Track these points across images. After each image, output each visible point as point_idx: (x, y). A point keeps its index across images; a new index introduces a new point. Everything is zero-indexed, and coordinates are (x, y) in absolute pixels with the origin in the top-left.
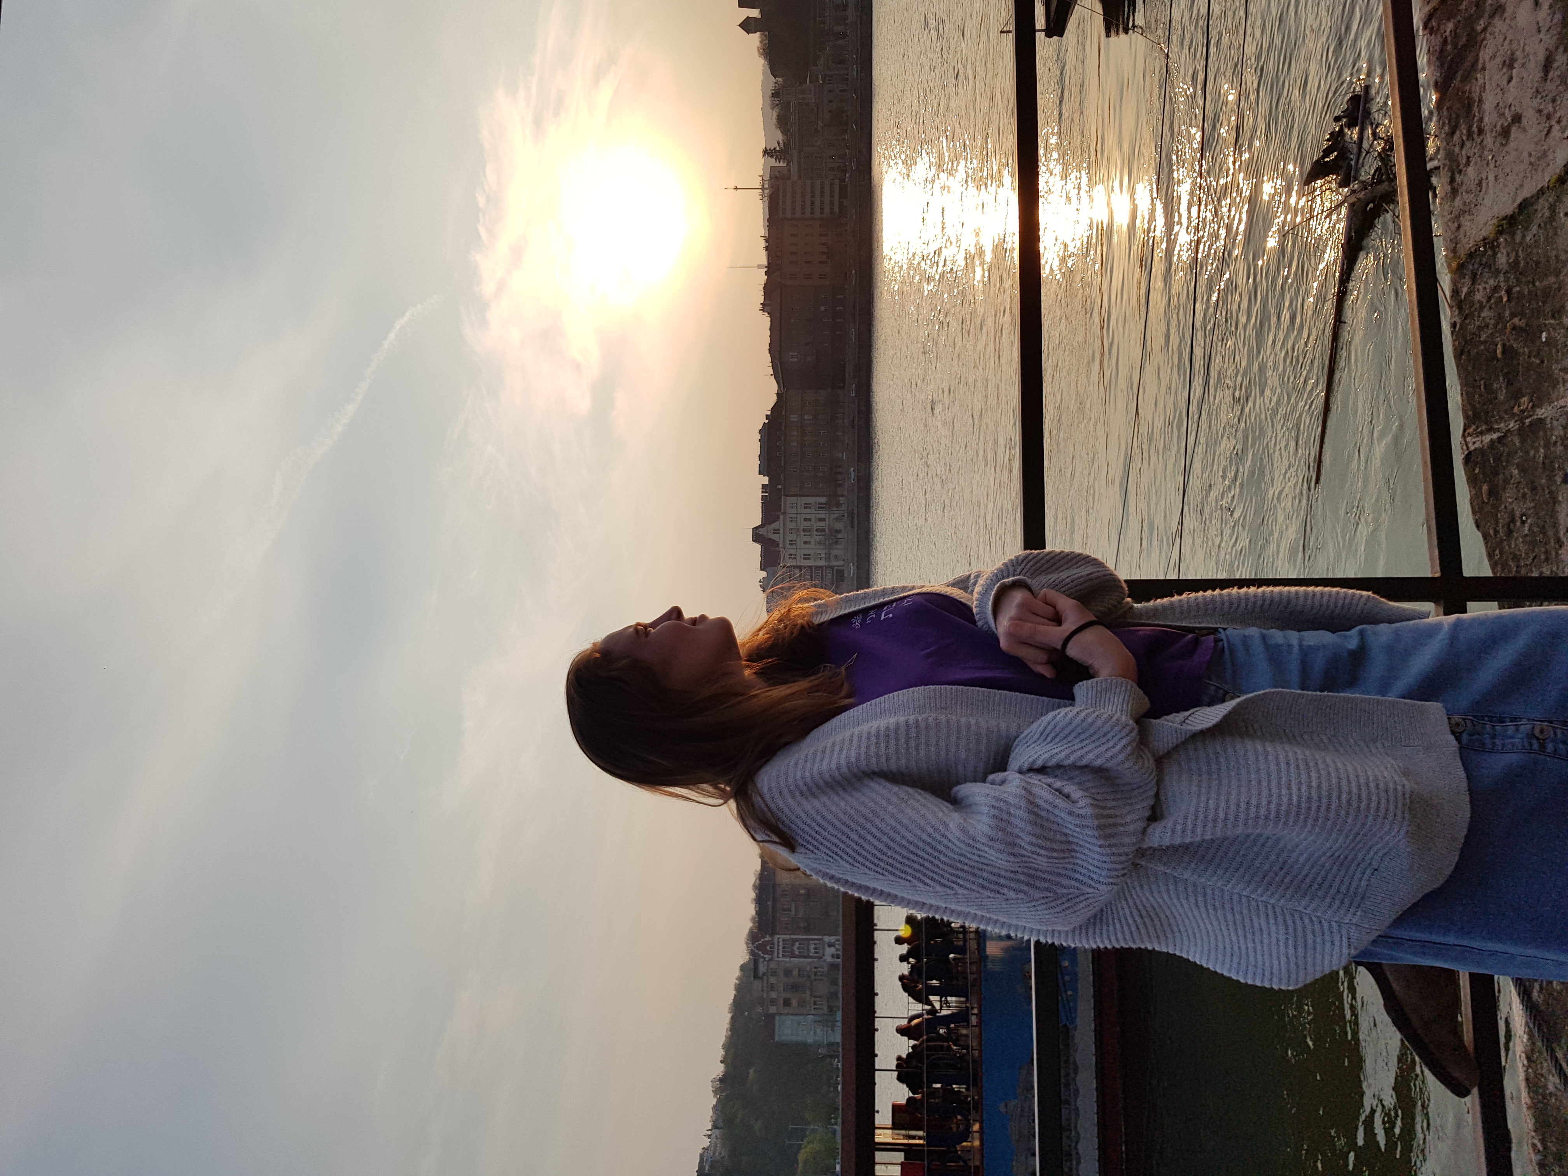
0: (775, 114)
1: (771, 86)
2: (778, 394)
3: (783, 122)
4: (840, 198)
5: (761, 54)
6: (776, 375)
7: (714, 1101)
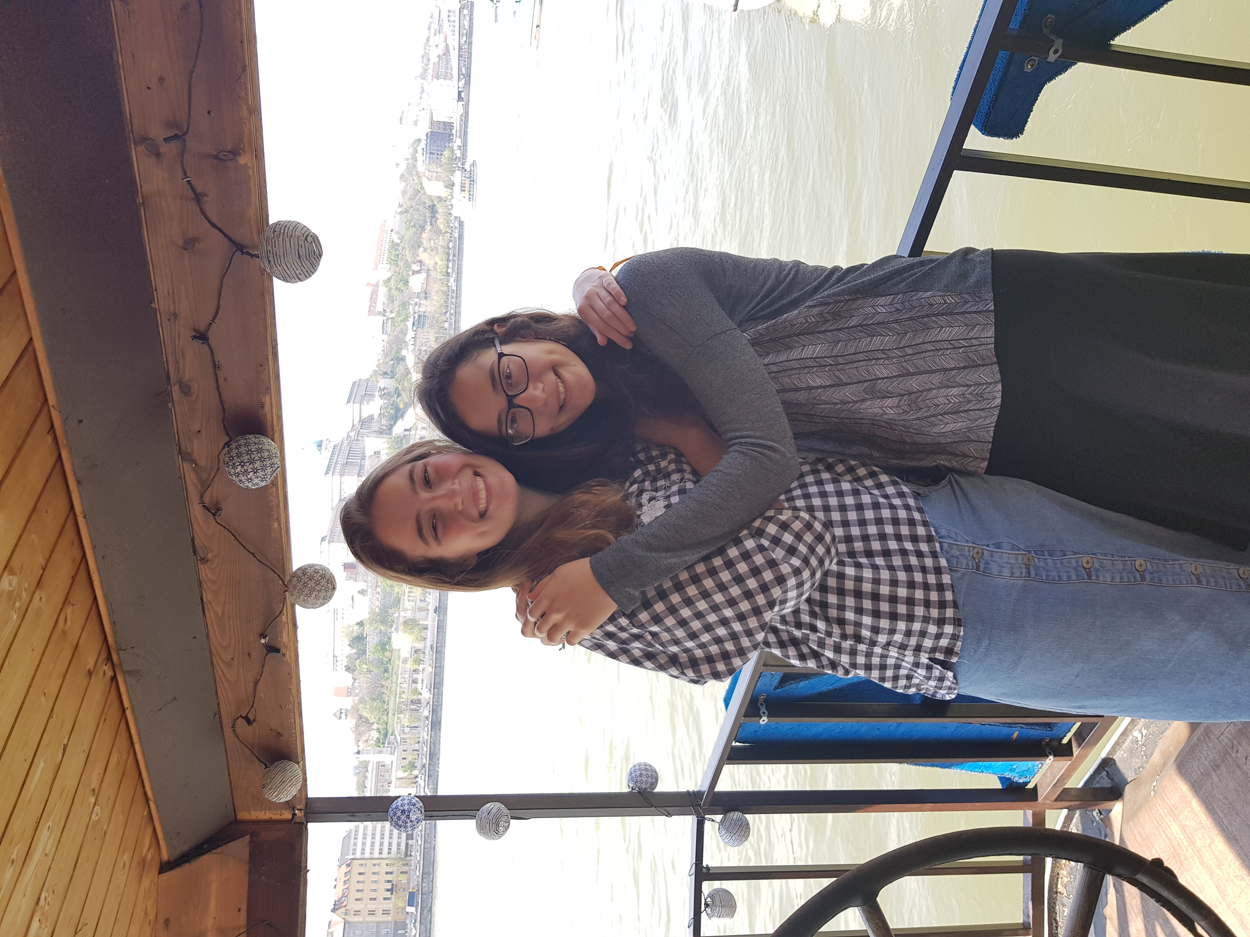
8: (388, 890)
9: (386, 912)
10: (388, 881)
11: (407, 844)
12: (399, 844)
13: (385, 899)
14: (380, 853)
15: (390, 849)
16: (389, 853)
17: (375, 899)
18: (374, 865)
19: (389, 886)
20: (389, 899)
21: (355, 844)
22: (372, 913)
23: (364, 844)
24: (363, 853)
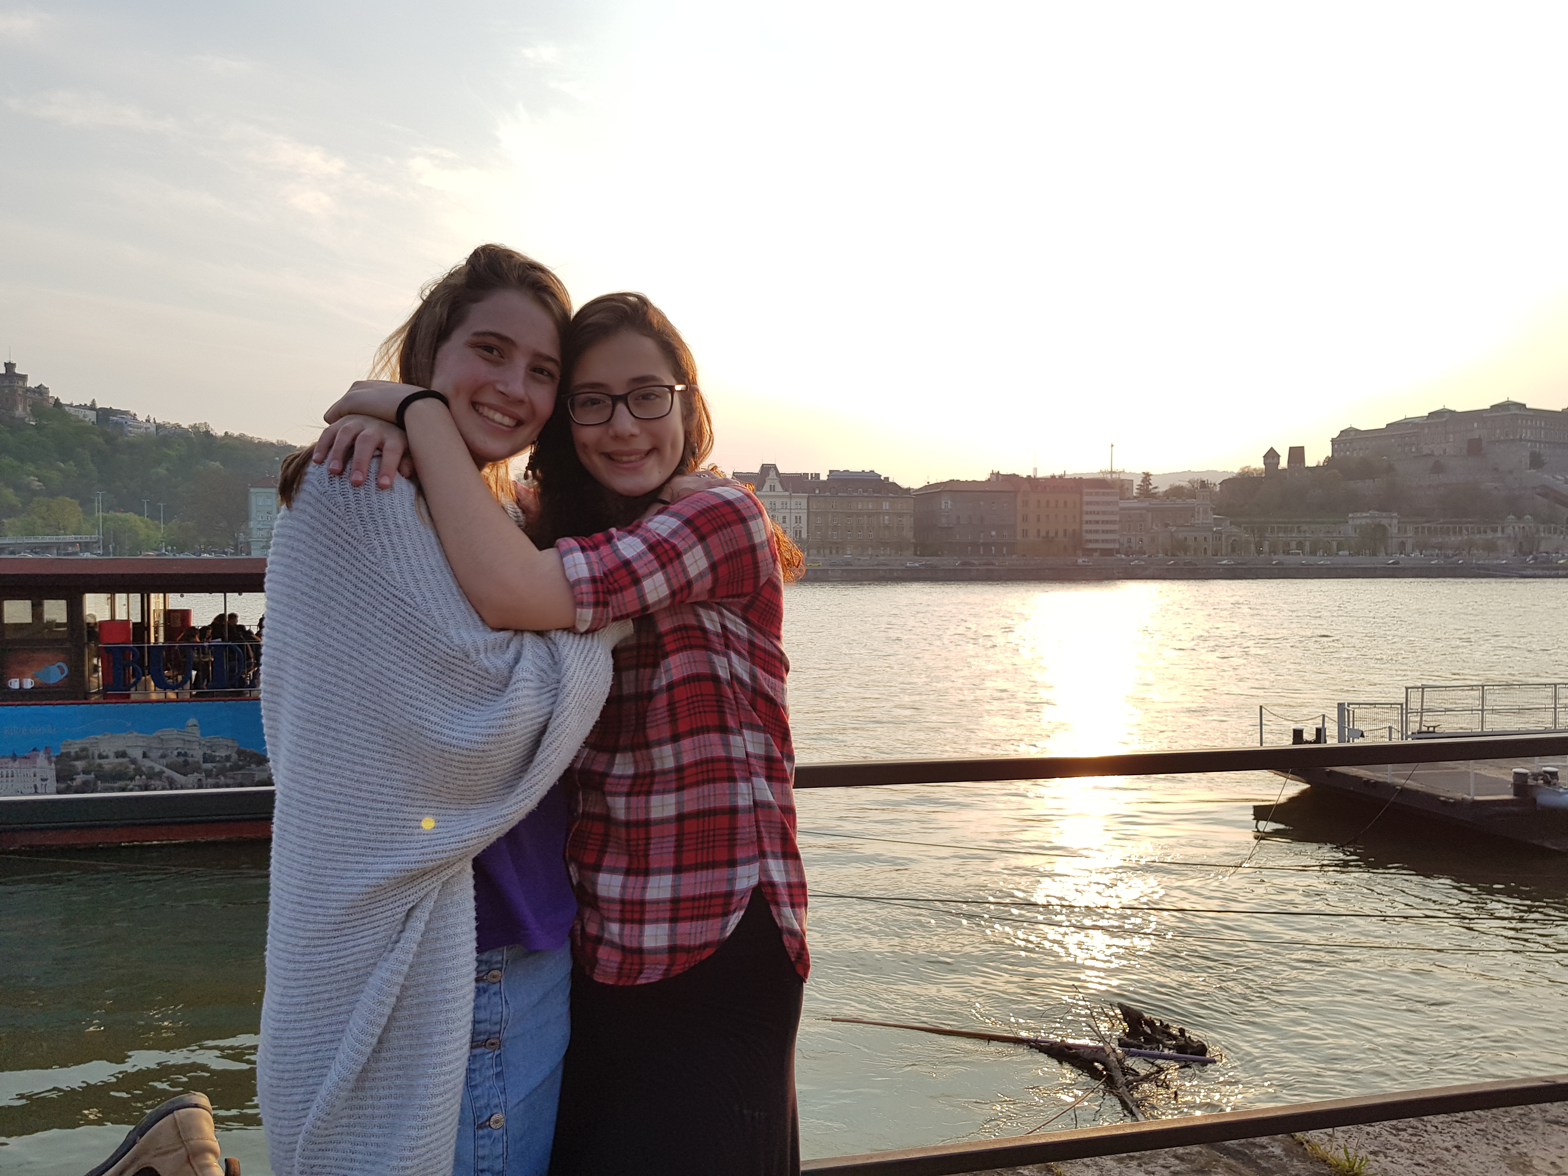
0: (1184, 484)
1: (1212, 480)
2: (909, 489)
3: (1176, 492)
4: (1101, 549)
5: (1243, 469)
6: (929, 487)
7: (185, 425)
8: (1048, 533)
9: (1025, 533)
10: (1056, 533)
11: (1095, 550)
12: (1096, 541)
13: (1039, 531)
14: (1087, 522)
15: (1090, 532)
16: (1087, 532)
17: (1039, 520)
18: (1075, 517)
19: (1052, 534)
20: (1038, 535)
21: (1097, 494)
22: (1025, 519)
23: (1097, 503)
24: (1088, 503)
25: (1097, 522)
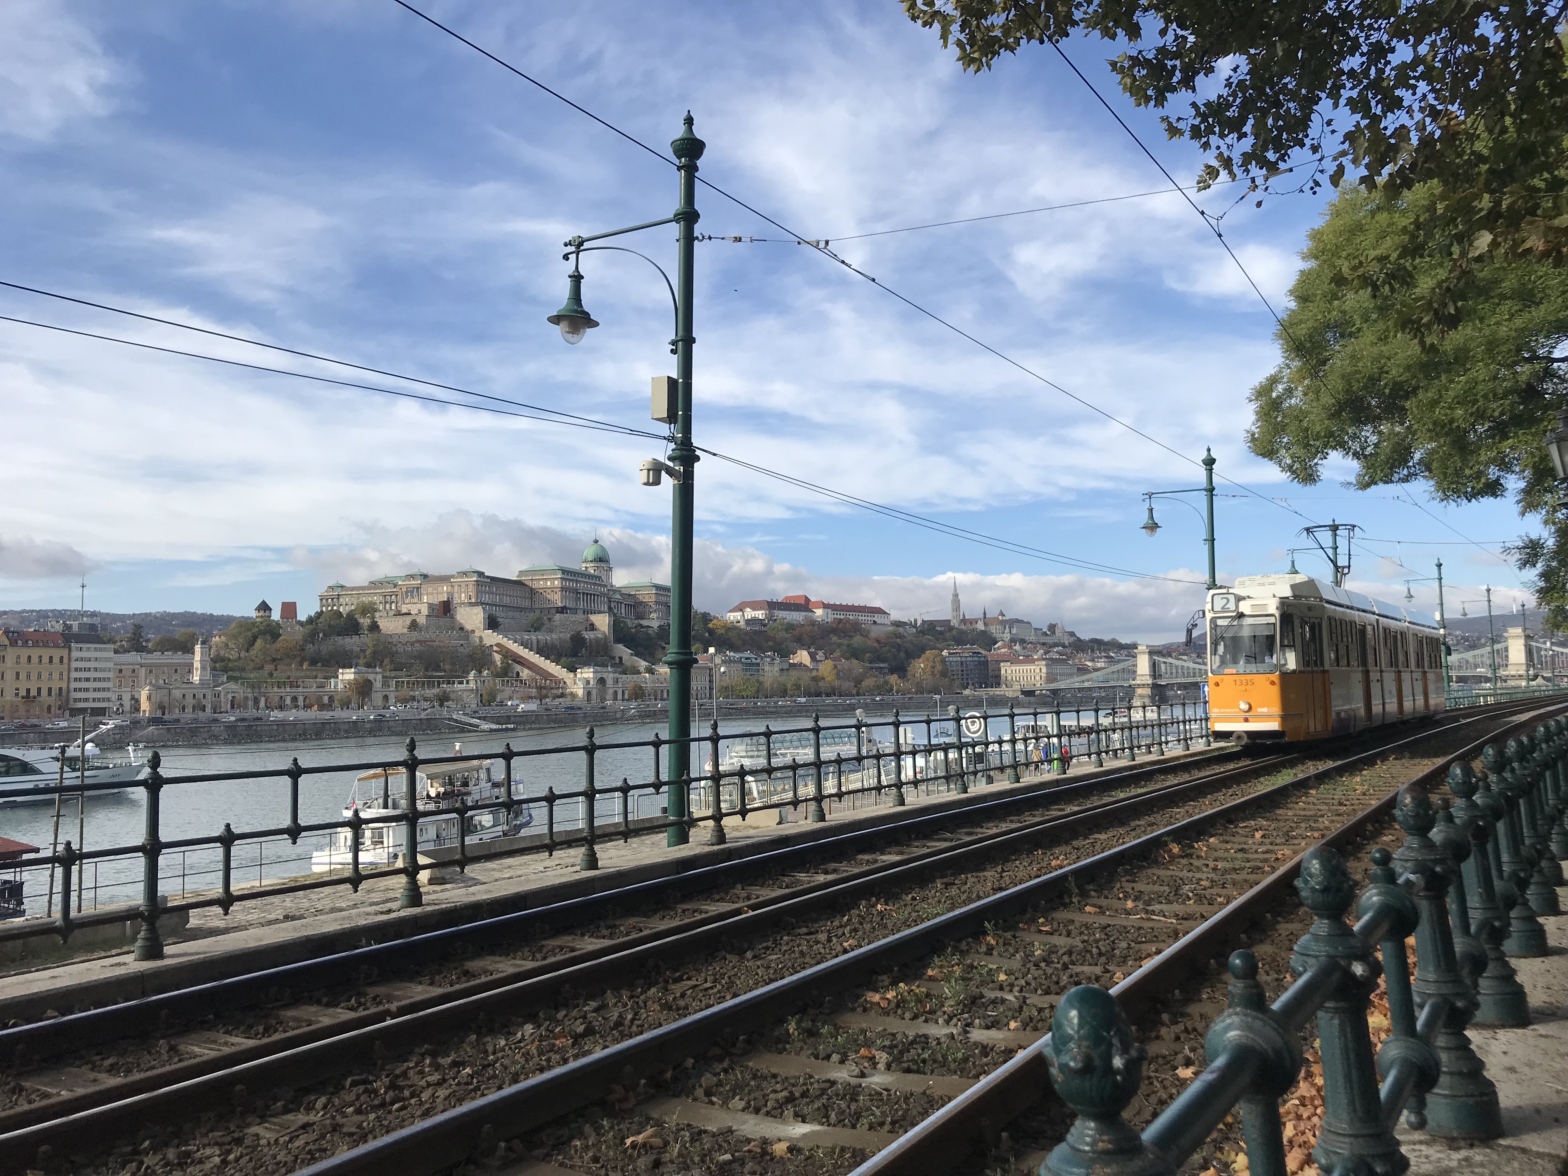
8: (28, 692)
10: (39, 693)
11: (85, 709)
12: (87, 700)
13: (17, 689)
16: (75, 690)
19: (33, 693)
21: (89, 649)
22: (3, 676)
23: (89, 659)
24: (77, 659)
25: (88, 680)
